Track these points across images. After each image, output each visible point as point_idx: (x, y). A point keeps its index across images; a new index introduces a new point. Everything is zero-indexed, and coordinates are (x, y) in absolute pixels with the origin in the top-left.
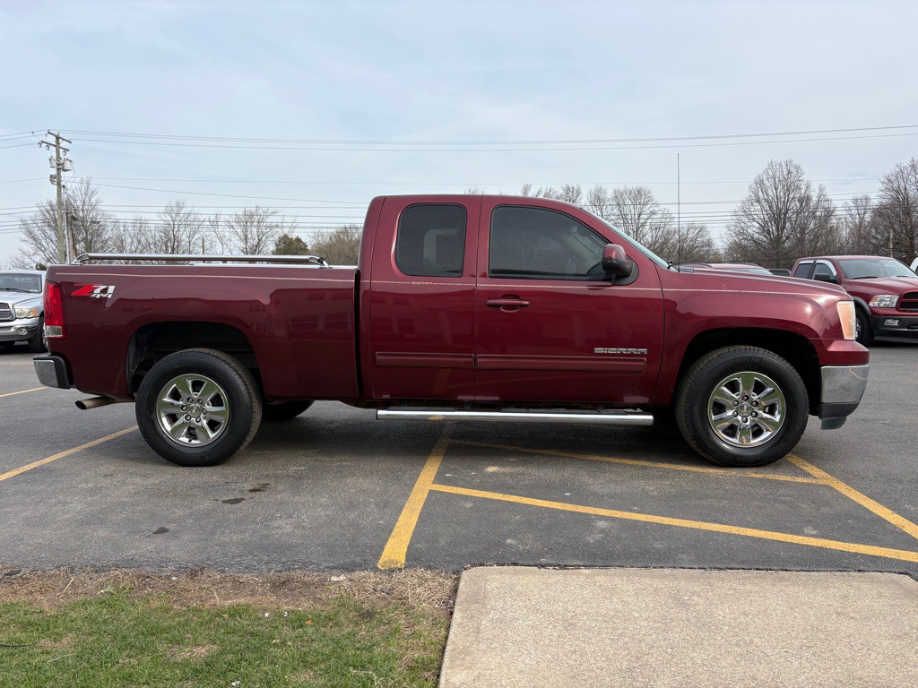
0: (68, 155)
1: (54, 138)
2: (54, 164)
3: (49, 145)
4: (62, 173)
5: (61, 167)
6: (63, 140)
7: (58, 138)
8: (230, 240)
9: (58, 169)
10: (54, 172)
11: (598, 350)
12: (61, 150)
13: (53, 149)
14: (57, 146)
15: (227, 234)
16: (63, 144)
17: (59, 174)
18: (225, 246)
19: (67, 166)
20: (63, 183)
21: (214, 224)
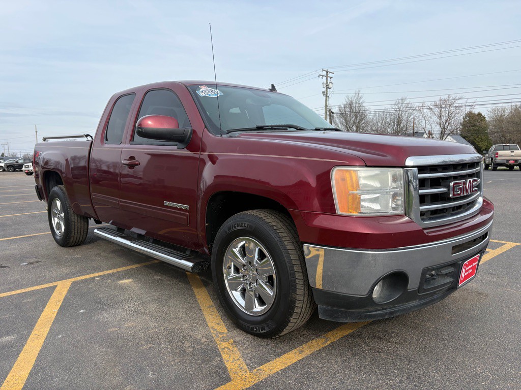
0: (332, 81)
1: (326, 73)
2: (325, 85)
3: (323, 76)
4: (328, 90)
5: (327, 87)
6: (330, 72)
7: (327, 72)
8: (431, 118)
9: (327, 88)
10: (324, 90)
11: (166, 203)
12: (329, 78)
13: (325, 78)
14: (327, 76)
15: (429, 114)
16: (330, 75)
17: (327, 90)
18: (427, 122)
19: (331, 86)
20: (328, 95)
21: (421, 109)
